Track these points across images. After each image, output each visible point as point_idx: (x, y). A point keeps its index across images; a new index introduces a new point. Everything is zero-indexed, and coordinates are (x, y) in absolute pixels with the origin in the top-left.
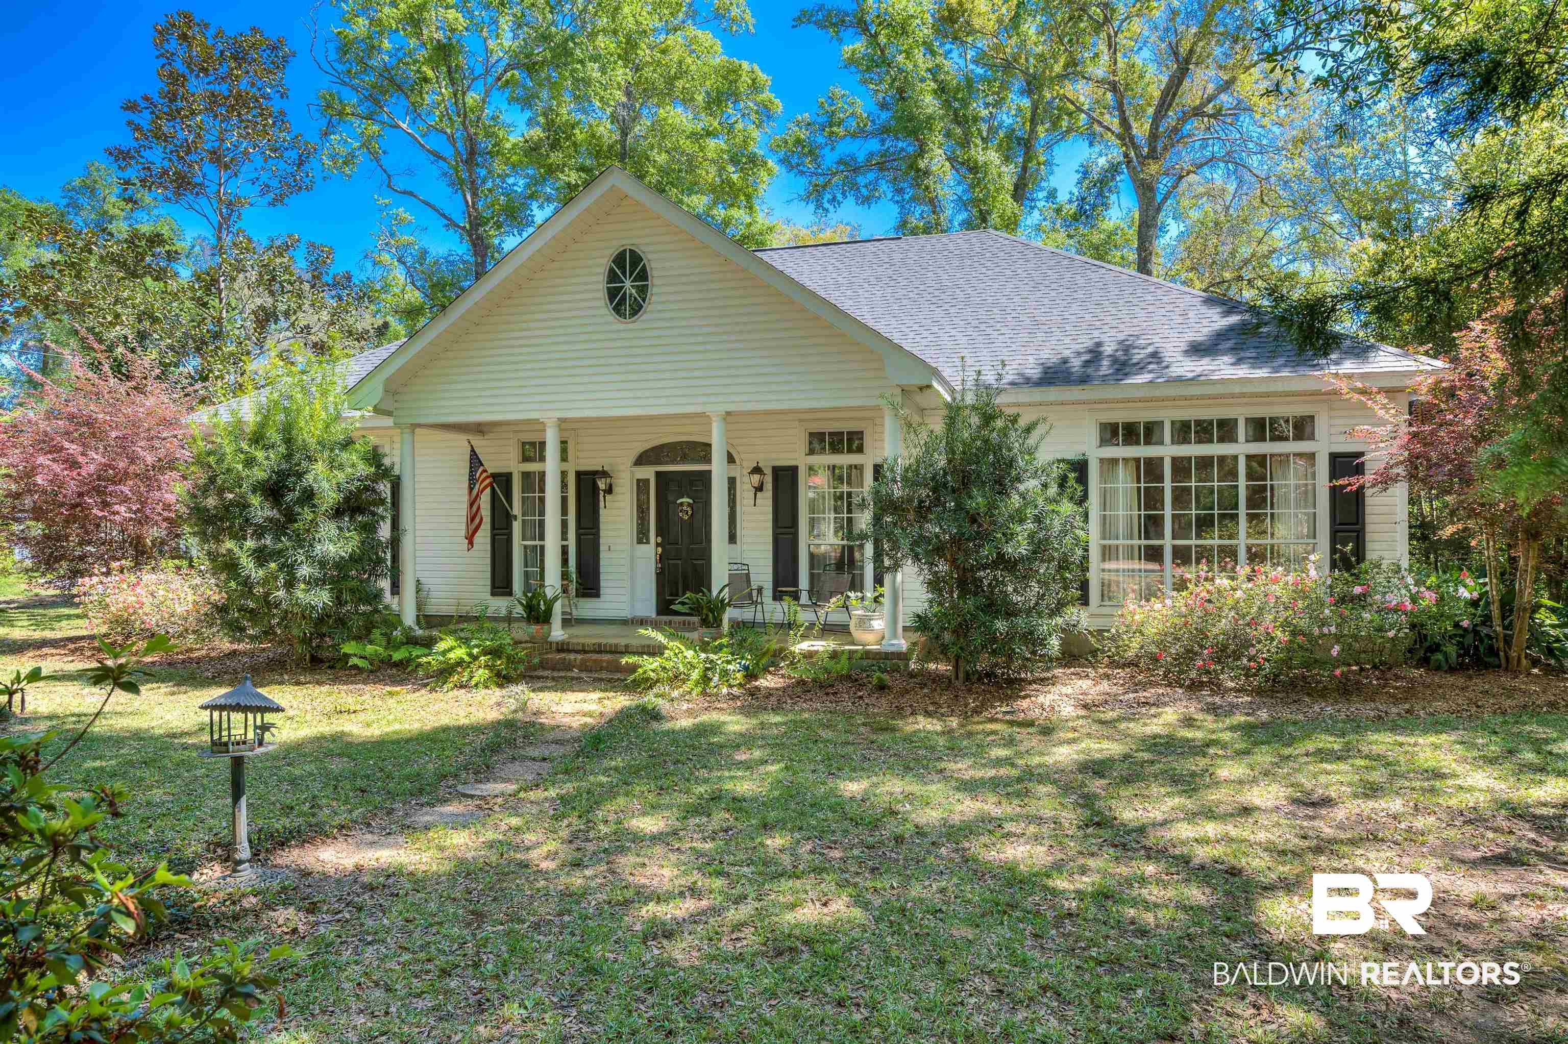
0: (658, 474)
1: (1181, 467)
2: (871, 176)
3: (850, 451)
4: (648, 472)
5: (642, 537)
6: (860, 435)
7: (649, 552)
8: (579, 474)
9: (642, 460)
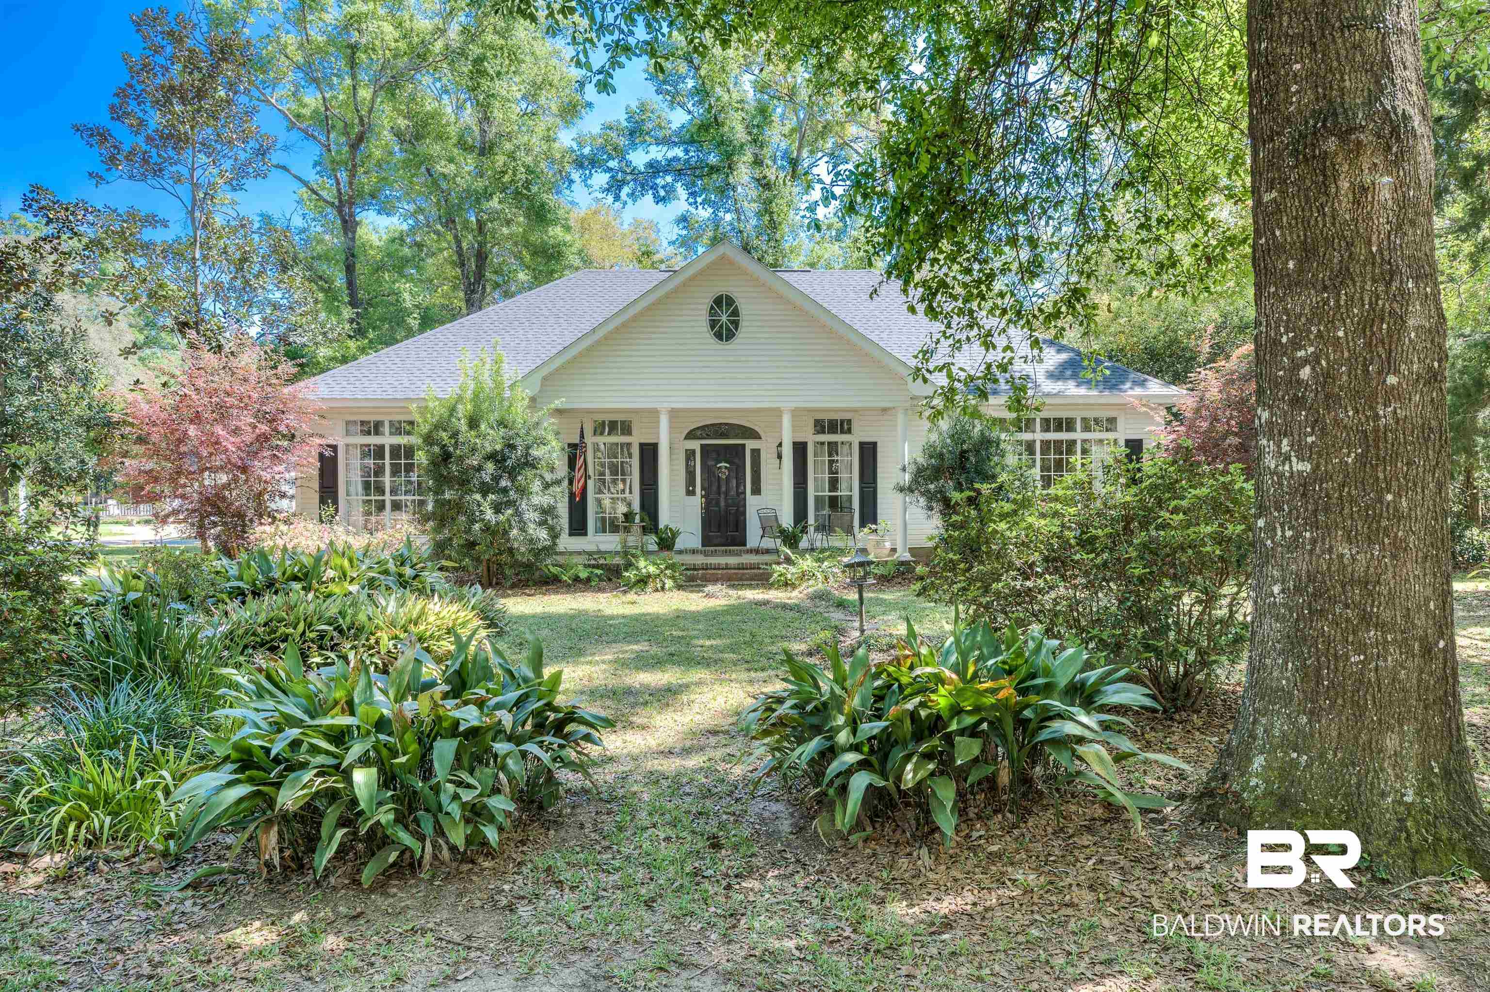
0: (703, 447)
1: (1046, 445)
2: (669, 179)
3: (842, 432)
4: (695, 445)
5: (691, 493)
6: (849, 421)
7: (697, 502)
8: (642, 445)
9: (691, 435)
